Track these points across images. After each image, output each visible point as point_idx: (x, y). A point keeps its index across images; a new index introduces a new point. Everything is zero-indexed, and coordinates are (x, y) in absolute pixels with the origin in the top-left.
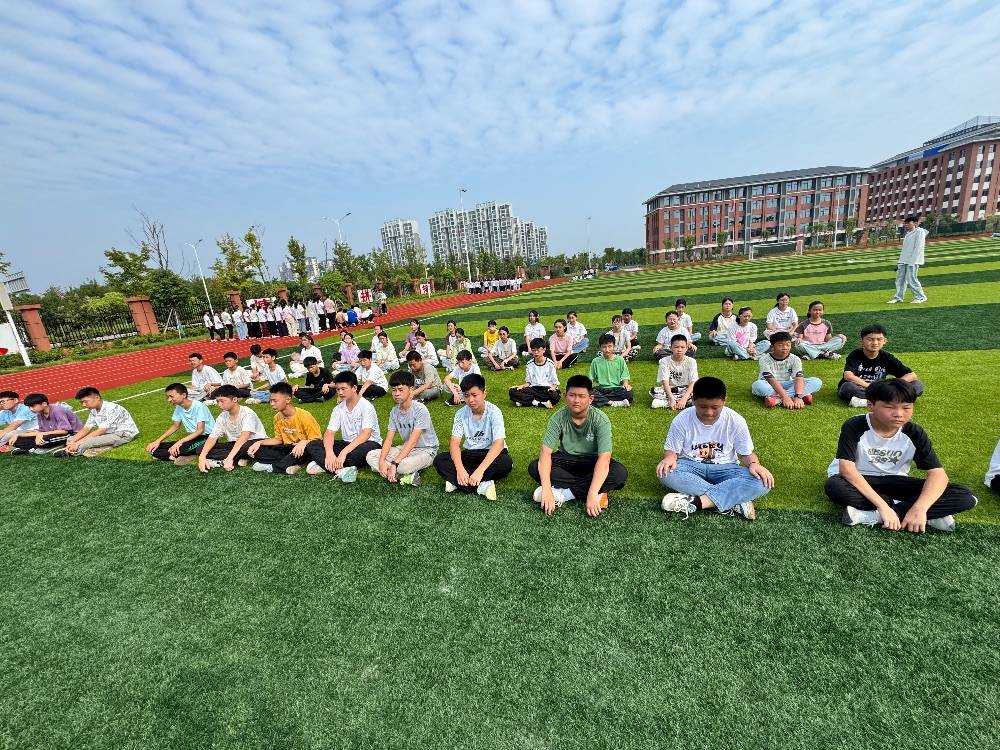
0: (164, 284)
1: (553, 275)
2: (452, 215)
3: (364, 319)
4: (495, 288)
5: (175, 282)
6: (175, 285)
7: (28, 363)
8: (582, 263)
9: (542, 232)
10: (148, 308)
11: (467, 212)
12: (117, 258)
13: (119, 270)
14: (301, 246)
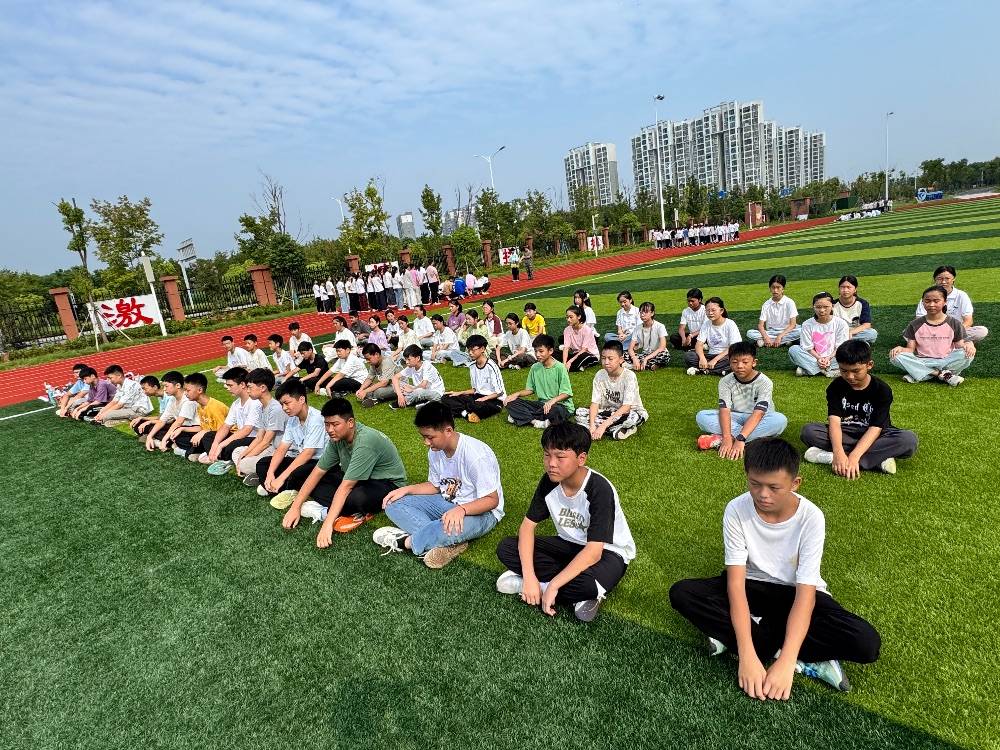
0: (281, 251)
1: (813, 213)
2: (665, 130)
3: (479, 289)
4: (692, 240)
5: (292, 248)
6: (291, 251)
7: (165, 334)
8: (871, 189)
9: (816, 141)
10: (268, 276)
11: (689, 123)
12: (248, 223)
13: (251, 236)
14: (436, 195)
